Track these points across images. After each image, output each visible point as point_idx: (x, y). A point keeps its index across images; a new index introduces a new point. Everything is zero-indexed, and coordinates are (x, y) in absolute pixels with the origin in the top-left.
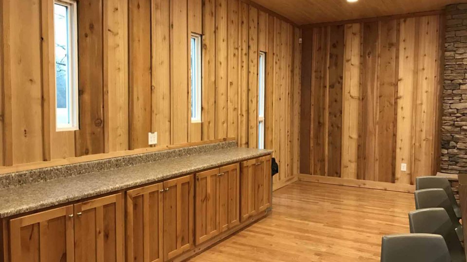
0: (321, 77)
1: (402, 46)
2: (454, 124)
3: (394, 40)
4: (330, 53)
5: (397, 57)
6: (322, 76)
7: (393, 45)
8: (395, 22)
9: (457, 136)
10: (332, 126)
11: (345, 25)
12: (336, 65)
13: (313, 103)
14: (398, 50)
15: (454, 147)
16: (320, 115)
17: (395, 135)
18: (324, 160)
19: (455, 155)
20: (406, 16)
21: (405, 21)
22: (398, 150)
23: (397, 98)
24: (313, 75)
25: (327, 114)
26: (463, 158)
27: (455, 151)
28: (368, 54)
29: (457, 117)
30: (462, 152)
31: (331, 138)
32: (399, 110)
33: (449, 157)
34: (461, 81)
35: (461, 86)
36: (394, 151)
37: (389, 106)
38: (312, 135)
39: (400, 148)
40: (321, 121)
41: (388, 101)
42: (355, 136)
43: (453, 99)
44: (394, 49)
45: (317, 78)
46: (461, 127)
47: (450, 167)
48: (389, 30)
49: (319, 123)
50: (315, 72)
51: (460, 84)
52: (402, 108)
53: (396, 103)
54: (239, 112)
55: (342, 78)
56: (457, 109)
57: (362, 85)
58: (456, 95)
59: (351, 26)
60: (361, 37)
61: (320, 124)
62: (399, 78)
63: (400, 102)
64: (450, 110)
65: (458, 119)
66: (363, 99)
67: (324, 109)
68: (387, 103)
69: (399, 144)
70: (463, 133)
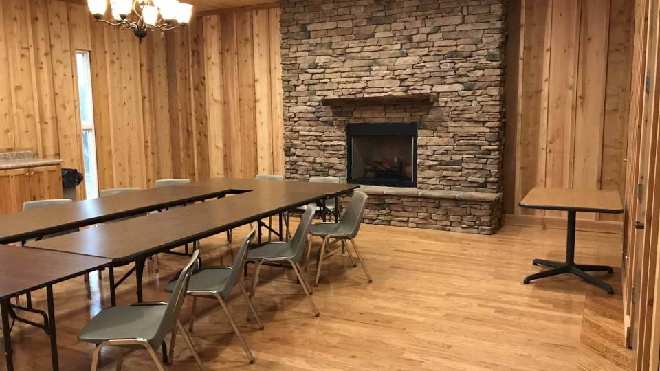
0: (186, 78)
1: (256, 40)
2: (292, 129)
3: (249, 35)
4: (192, 50)
5: (253, 55)
6: (187, 76)
7: (249, 41)
8: (248, 14)
9: (295, 142)
10: (200, 134)
11: (204, 17)
12: (199, 63)
13: (180, 108)
14: (253, 46)
15: (294, 154)
16: (188, 123)
17: (256, 143)
18: (194, 174)
19: (295, 162)
20: (258, 8)
21: (257, 13)
22: (259, 160)
23: (255, 101)
24: (178, 74)
25: (194, 122)
26: (301, 165)
27: (295, 158)
28: (227, 51)
29: (295, 122)
30: (301, 159)
31: (199, 148)
32: (258, 115)
33: (291, 165)
34: (295, 83)
35: (297, 87)
36: (256, 161)
37: (249, 110)
38: (182, 146)
39: (261, 158)
40: (190, 129)
41: (247, 105)
42: (221, 145)
43: (290, 102)
44: (249, 45)
45: (182, 79)
46: (298, 132)
47: (292, 175)
48: (244, 23)
49: (188, 131)
50: (181, 71)
51: (295, 86)
52: (260, 112)
53: (255, 107)
54: (38, 119)
55: (204, 78)
56: (295, 113)
57: (224, 87)
58: (293, 97)
59: (210, 19)
60: (219, 31)
61: (189, 133)
62: (256, 78)
63: (258, 105)
64: (289, 114)
65: (296, 124)
66: (225, 103)
67: (191, 114)
68: (246, 107)
69: (260, 153)
70: (300, 139)
